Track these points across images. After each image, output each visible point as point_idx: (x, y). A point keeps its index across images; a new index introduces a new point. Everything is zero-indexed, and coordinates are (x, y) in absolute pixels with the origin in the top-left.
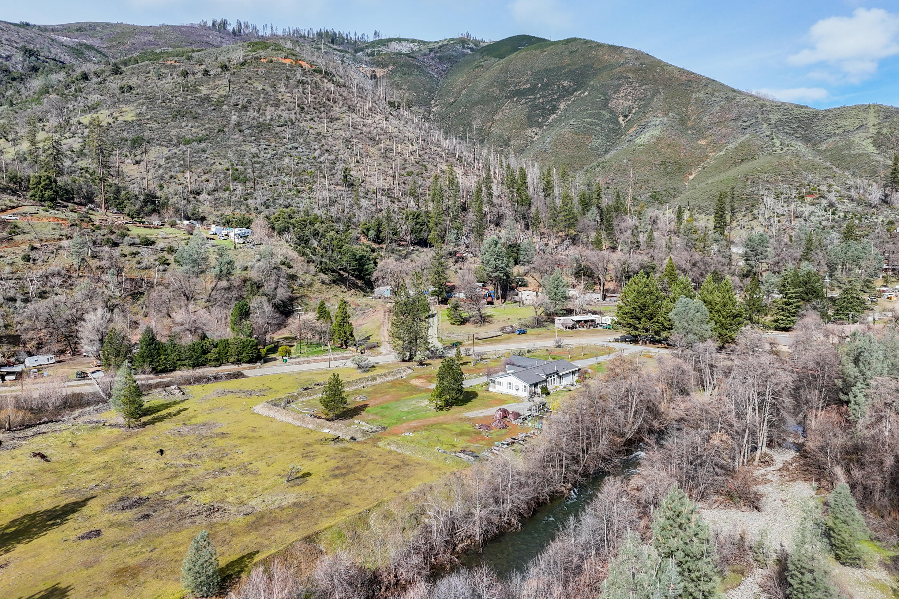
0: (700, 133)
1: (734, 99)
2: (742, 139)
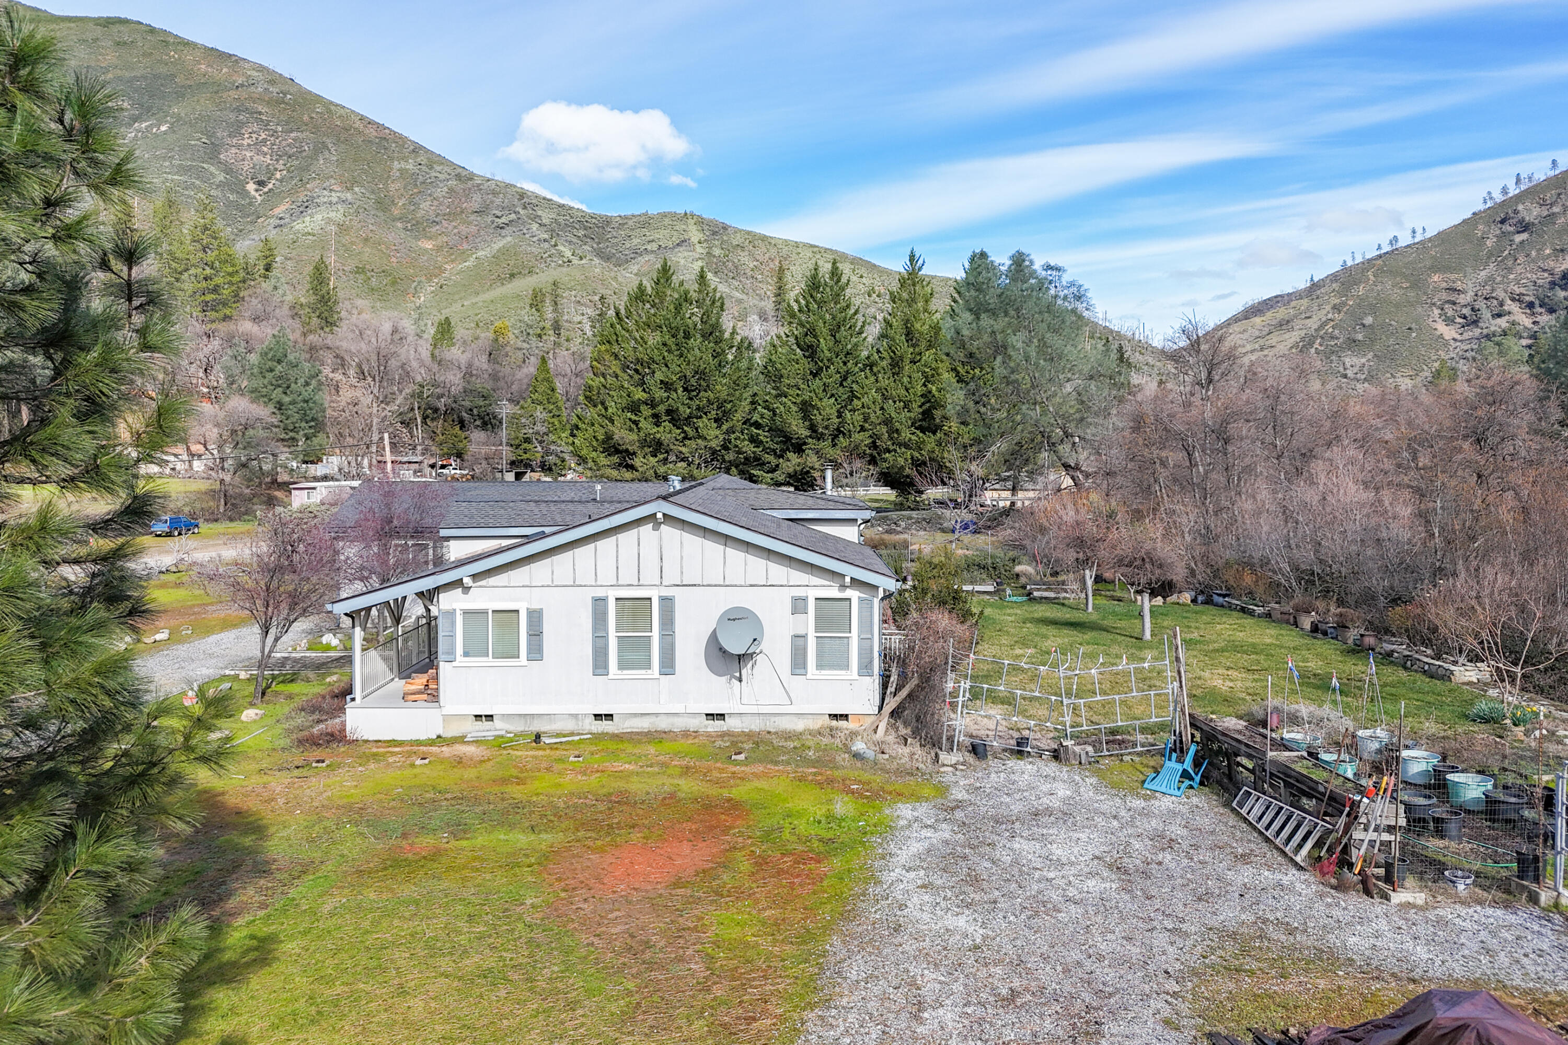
0: (418, 227)
1: (471, 179)
2: (501, 244)
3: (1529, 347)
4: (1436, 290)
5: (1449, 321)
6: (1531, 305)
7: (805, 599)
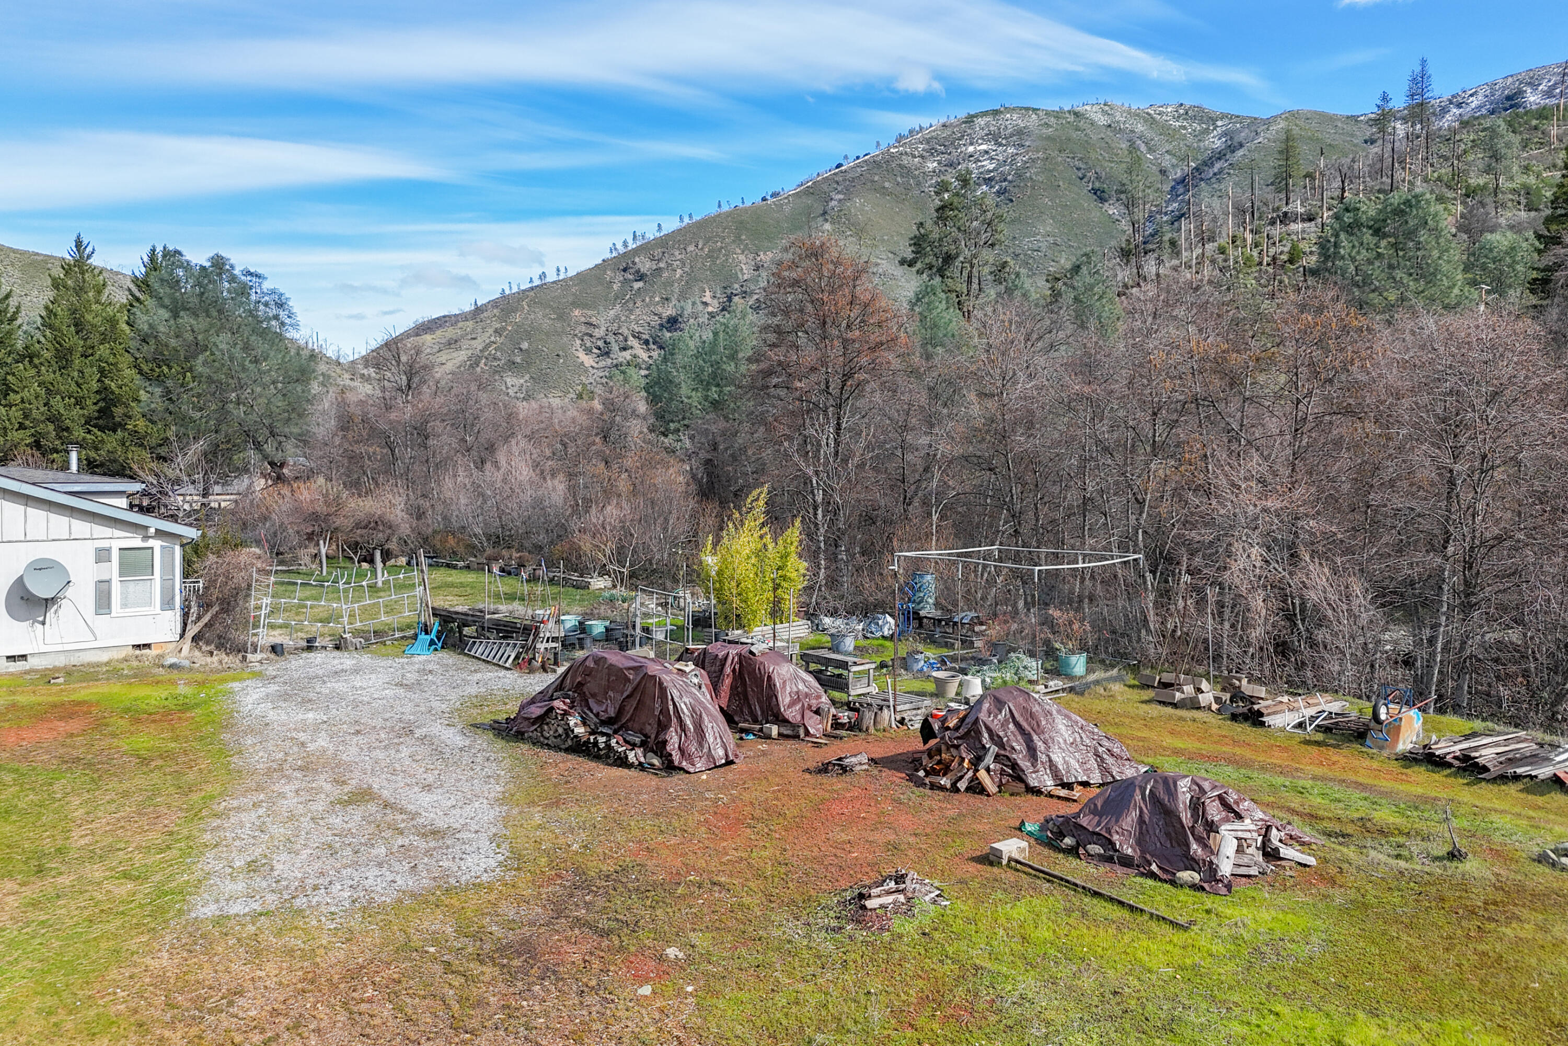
3: (646, 376)
4: (577, 323)
5: (588, 351)
6: (646, 342)
7: (108, 550)
